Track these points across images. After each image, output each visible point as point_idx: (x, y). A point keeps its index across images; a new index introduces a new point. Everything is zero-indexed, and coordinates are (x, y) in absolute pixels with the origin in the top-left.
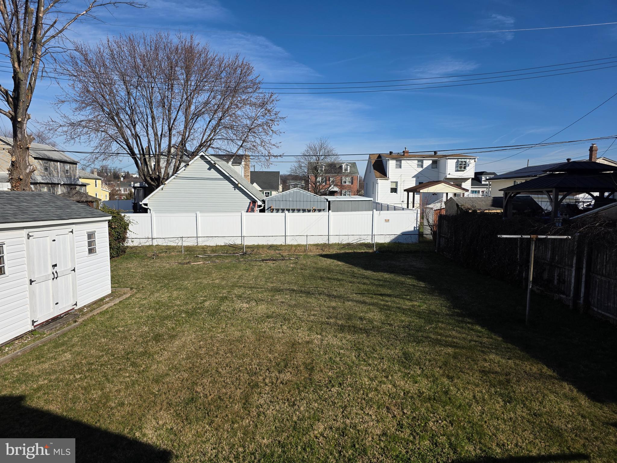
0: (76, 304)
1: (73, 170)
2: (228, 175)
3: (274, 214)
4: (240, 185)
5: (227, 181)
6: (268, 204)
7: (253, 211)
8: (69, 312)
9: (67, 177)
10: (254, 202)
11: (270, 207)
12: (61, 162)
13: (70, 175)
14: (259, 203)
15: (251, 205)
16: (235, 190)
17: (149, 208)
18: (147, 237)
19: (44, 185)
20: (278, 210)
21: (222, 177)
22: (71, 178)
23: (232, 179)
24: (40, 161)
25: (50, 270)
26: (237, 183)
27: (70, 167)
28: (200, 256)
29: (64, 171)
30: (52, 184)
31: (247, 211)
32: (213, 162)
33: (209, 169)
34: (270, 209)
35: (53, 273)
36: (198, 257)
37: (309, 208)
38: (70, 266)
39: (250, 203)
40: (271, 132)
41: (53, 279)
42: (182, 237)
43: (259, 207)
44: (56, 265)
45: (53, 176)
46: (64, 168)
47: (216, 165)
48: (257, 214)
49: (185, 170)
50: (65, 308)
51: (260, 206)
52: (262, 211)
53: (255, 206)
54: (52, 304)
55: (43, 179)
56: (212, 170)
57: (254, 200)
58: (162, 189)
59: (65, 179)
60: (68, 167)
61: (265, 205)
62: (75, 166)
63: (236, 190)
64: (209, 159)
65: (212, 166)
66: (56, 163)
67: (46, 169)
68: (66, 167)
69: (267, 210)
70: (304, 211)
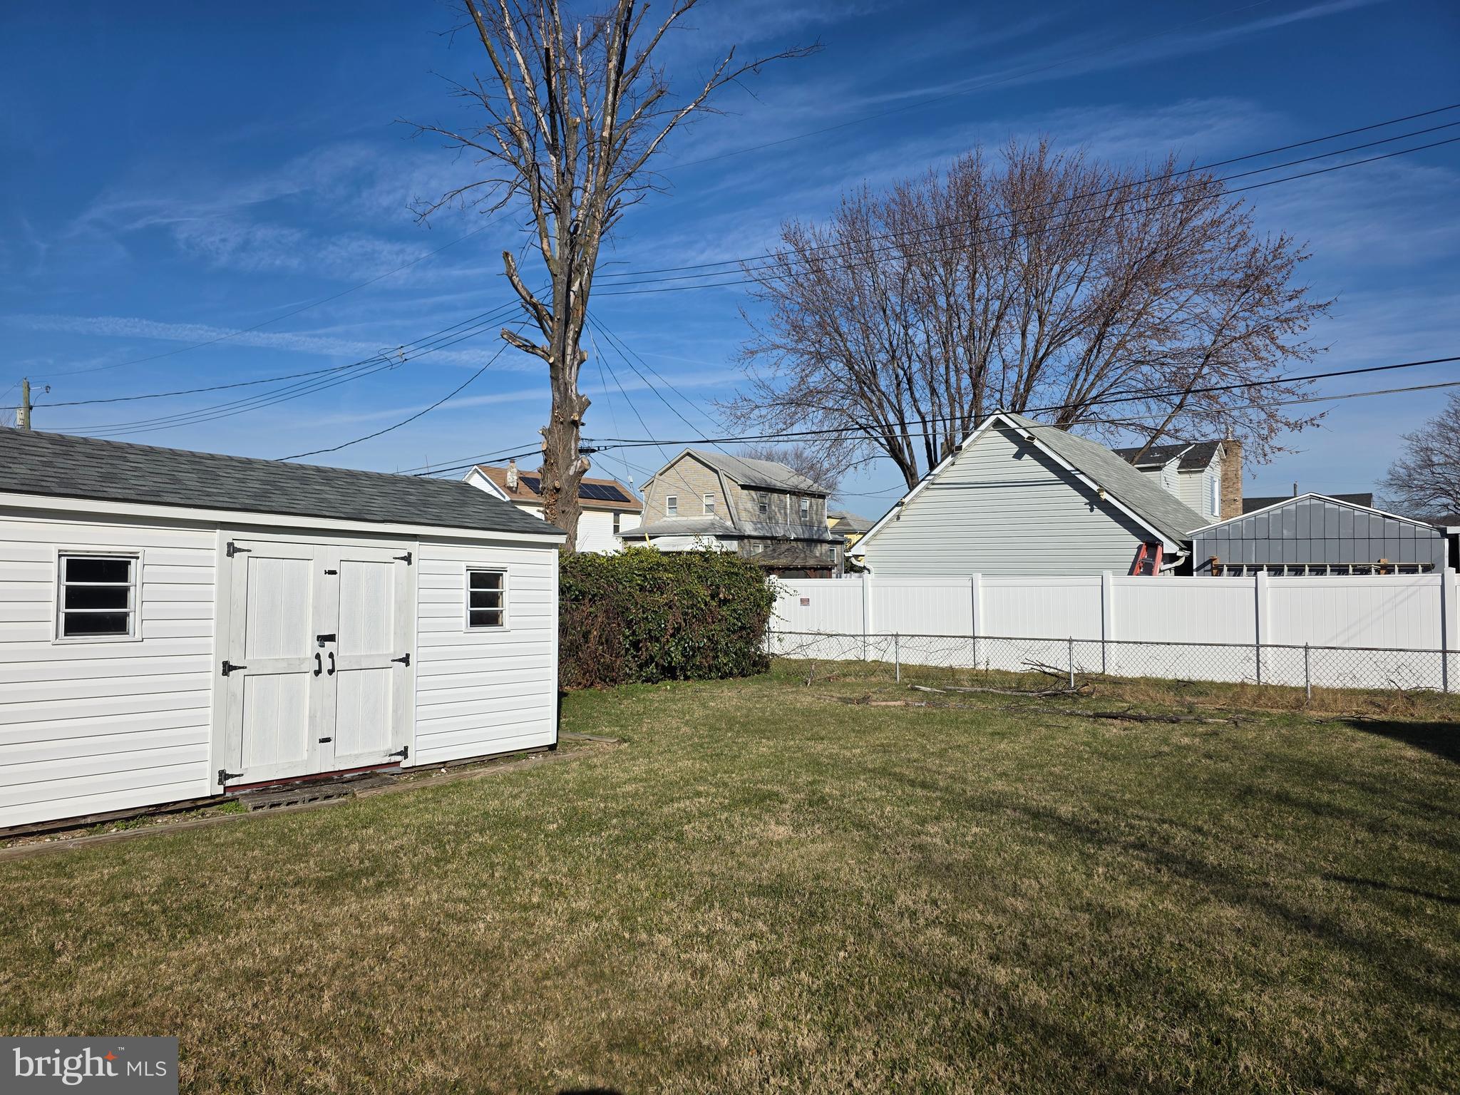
0: (404, 753)
1: (817, 510)
2: (1069, 468)
3: (1226, 580)
4: (1105, 496)
5: (1067, 487)
6: (1202, 551)
7: (1148, 570)
8: (378, 771)
9: (804, 524)
10: (1152, 544)
11: (1211, 561)
12: (792, 493)
13: (811, 521)
14: (1170, 548)
15: (1144, 555)
16: (1092, 510)
17: (868, 566)
18: (815, 630)
19: (757, 541)
20: (1236, 571)
21: (1052, 476)
22: (812, 526)
23: (1081, 477)
24: (753, 493)
25: (311, 646)
26: (1095, 488)
27: (811, 505)
28: (923, 688)
29: (797, 512)
30: (772, 538)
31: (1131, 573)
32: (1026, 435)
33: (1018, 456)
34: (1209, 567)
35: (318, 656)
36: (918, 690)
37: (1361, 562)
38: (392, 650)
39: (1140, 548)
40: (1279, 353)
41: (317, 673)
42: (897, 635)
43: (1171, 562)
44: (331, 638)
45: (777, 523)
46: (800, 506)
47: (1037, 443)
48: (1164, 581)
49: (953, 464)
50: (357, 756)
51: (1172, 558)
52: (1185, 570)
53: (1153, 556)
54: (306, 738)
55: (756, 530)
56: (1026, 457)
57: (1151, 540)
58: (898, 518)
59: (800, 530)
60: (806, 503)
61: (1192, 554)
62: (821, 500)
63: (1097, 511)
64: (1013, 425)
65: (1026, 447)
66: (782, 496)
67: (763, 509)
68: (802, 504)
69: (1198, 569)
70: (1341, 570)
